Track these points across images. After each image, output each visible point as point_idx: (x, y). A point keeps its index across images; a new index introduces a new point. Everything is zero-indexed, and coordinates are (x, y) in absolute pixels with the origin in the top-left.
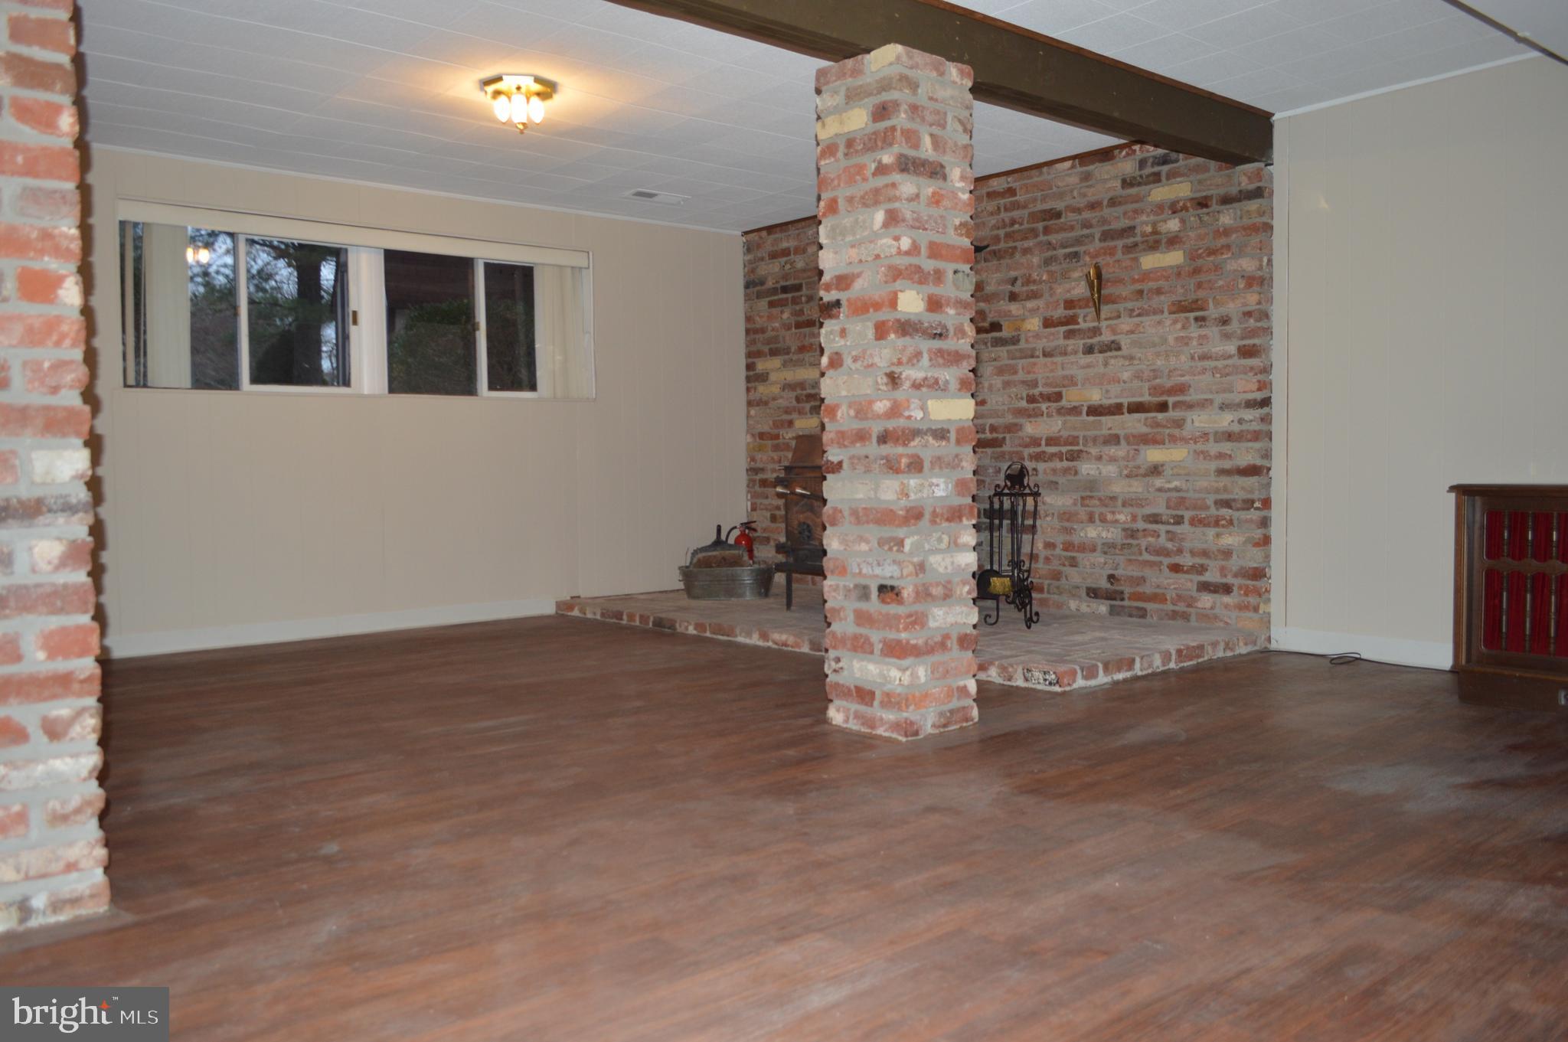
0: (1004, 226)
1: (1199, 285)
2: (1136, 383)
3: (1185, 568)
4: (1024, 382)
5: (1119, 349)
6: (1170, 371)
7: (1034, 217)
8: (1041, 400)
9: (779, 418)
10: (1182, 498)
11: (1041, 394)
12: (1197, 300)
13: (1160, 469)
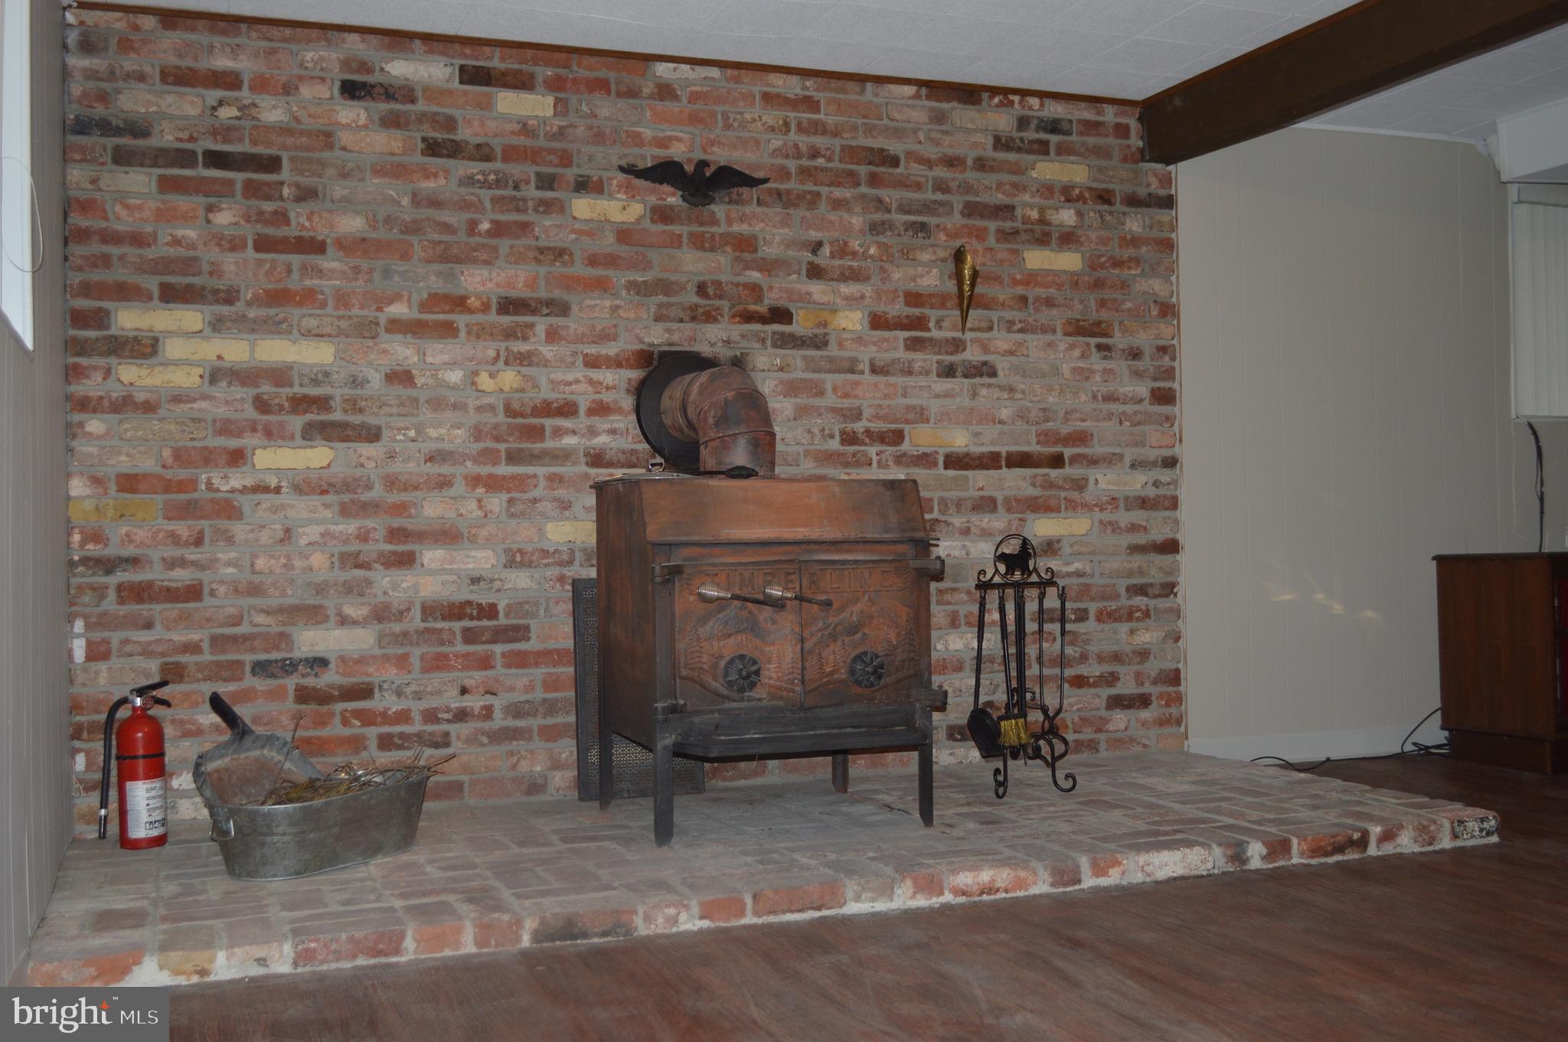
0: (799, 156)
1: (1102, 304)
2: (1020, 426)
3: (1091, 680)
4: (835, 410)
5: (993, 374)
6: (1066, 413)
7: (852, 153)
8: (867, 440)
9: (198, 444)
10: (1085, 585)
11: (868, 432)
12: (1100, 323)
13: (1056, 546)
